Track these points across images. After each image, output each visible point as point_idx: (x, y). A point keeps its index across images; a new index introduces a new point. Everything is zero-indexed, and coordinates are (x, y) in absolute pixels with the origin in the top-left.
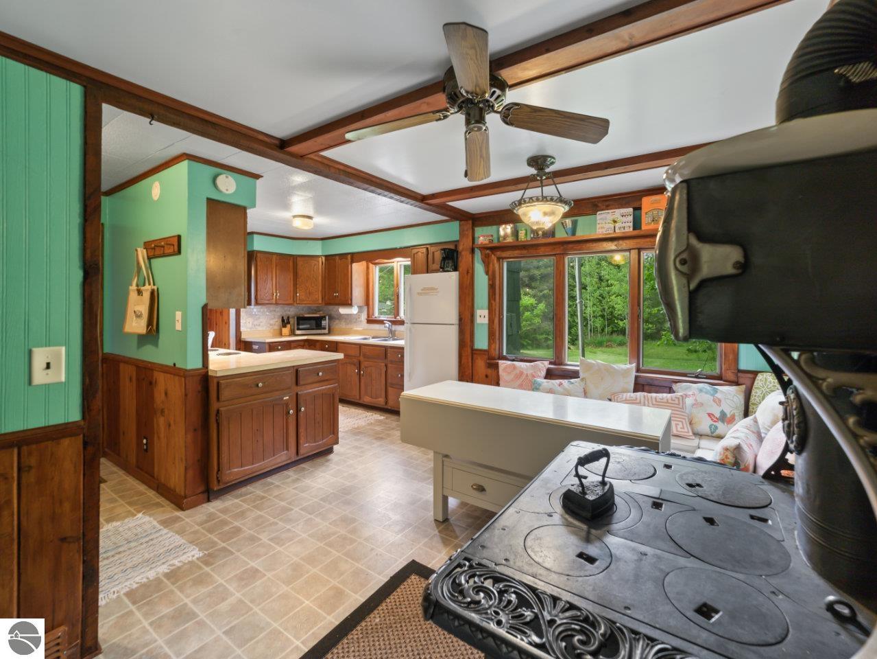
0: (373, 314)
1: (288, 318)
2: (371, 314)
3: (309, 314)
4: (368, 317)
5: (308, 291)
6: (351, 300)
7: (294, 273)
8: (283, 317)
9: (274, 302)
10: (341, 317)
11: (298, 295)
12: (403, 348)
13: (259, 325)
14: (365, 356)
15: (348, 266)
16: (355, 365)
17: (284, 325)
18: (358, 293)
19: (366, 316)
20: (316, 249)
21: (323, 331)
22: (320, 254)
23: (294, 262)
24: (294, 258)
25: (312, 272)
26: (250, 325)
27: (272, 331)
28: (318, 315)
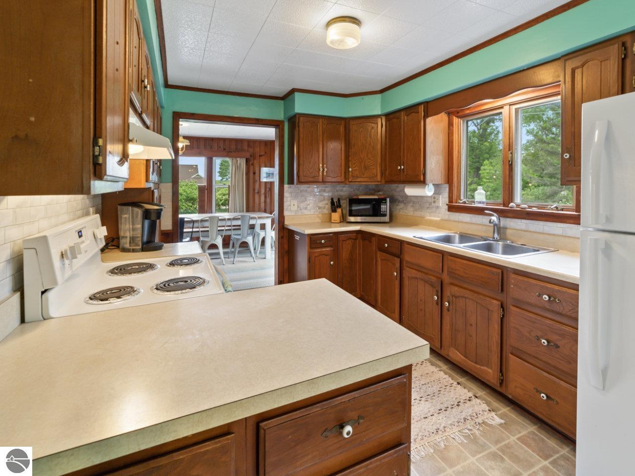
0: (459, 197)
1: (339, 200)
2: (455, 197)
3: (365, 195)
4: (451, 200)
5: (363, 165)
6: (424, 175)
7: (345, 140)
8: (332, 199)
9: (321, 180)
10: (407, 199)
11: (350, 169)
12: (575, 287)
13: (306, 208)
14: (451, 273)
15: (420, 122)
16: (432, 285)
17: (334, 210)
18: (434, 164)
19: (447, 201)
20: (374, 107)
21: (382, 219)
22: (380, 113)
23: (345, 126)
24: (346, 122)
25: (369, 138)
26: (295, 208)
27: (320, 215)
28: (376, 197)
